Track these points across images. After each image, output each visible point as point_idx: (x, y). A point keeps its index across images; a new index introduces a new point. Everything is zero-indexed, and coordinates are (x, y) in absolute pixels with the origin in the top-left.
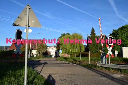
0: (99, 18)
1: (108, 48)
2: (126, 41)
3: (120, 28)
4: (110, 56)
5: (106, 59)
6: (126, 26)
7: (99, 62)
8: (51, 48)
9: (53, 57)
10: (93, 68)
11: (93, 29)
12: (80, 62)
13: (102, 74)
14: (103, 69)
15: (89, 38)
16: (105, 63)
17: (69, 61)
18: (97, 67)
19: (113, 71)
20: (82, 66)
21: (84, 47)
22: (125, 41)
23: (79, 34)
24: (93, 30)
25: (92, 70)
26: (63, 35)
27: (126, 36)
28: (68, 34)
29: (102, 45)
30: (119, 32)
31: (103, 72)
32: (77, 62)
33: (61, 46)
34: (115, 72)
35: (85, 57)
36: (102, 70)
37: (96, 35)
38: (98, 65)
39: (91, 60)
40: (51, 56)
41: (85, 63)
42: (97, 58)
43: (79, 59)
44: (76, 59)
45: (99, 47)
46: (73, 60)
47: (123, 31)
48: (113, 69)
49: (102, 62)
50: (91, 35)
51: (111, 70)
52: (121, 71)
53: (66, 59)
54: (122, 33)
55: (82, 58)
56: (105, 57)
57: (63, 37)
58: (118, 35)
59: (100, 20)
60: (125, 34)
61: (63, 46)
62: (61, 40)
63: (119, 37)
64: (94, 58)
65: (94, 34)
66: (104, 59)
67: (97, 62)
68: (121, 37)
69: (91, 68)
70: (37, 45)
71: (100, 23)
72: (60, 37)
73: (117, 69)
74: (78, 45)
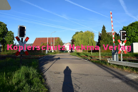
0: (111, 12)
1: (121, 43)
2: (136, 37)
3: (130, 25)
4: (122, 53)
5: (118, 55)
6: (136, 22)
7: (111, 59)
8: (67, 45)
9: (69, 52)
10: (104, 64)
11: (104, 26)
12: (91, 57)
13: (114, 73)
14: (115, 67)
15: (100, 35)
16: (117, 60)
17: (81, 56)
18: (108, 64)
19: (126, 69)
20: (92, 62)
21: (95, 43)
22: (134, 37)
23: (91, 32)
24: (104, 28)
25: (102, 67)
26: (77, 33)
27: (136, 32)
28: (82, 32)
29: (114, 40)
30: (129, 28)
31: (115, 70)
32: (89, 57)
33: (74, 43)
34: (129, 71)
35: (96, 53)
36: (113, 67)
37: (106, 32)
38: (108, 62)
39: (102, 55)
40: (67, 52)
41: (96, 58)
42: (108, 53)
43: (91, 54)
44: (88, 55)
45: (109, 43)
46: (85, 55)
47: (133, 27)
48: (126, 67)
49: (113, 59)
50: (102, 32)
51: (125, 68)
52: (136, 70)
53: (78, 54)
54: (132, 30)
55: (94, 53)
56: (117, 54)
57: (76, 35)
58: (128, 31)
59: (111, 14)
60: (135, 31)
61: (77, 43)
62: (74, 37)
63: (129, 33)
64: (105, 53)
65: (105, 31)
66: (116, 55)
67: (108, 59)
68: (131, 33)
69: (102, 65)
70: (54, 42)
71: (112, 17)
72: (74, 35)
73: (131, 67)
74: (90, 41)
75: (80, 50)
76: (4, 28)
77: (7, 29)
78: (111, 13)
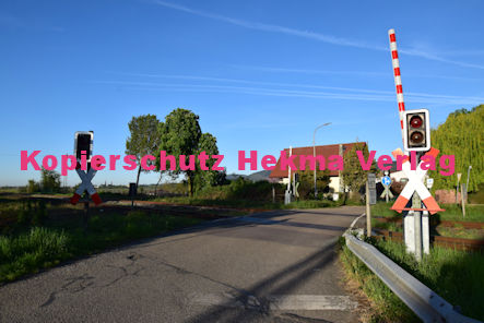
0: (391, 32)
75: (452, 192)
76: (192, 126)
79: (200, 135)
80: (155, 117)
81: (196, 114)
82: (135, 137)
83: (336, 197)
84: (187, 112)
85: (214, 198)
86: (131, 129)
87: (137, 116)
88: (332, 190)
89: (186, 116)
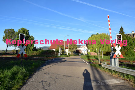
4: (118, 57)
5: (116, 60)
11: (121, 27)
14: (107, 71)
16: (115, 65)
19: (115, 74)
23: (107, 34)
28: (98, 34)
38: (102, 66)
50: (119, 33)
61: (91, 45)
65: (123, 33)
67: (102, 63)
74: (105, 44)
75: (94, 53)
76: (27, 33)
77: (29, 34)
78: (108, 16)
79: (29, 36)
80: (13, 30)
81: (28, 30)
82: (6, 35)
83: (67, 54)
84: (25, 29)
85: (34, 54)
86: (5, 33)
87: (7, 29)
88: (66, 52)
89: (25, 30)
